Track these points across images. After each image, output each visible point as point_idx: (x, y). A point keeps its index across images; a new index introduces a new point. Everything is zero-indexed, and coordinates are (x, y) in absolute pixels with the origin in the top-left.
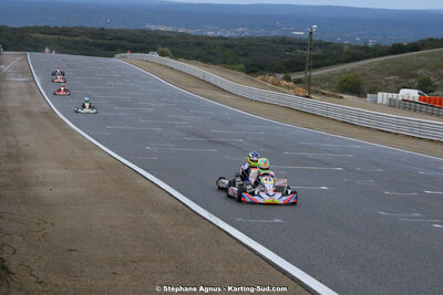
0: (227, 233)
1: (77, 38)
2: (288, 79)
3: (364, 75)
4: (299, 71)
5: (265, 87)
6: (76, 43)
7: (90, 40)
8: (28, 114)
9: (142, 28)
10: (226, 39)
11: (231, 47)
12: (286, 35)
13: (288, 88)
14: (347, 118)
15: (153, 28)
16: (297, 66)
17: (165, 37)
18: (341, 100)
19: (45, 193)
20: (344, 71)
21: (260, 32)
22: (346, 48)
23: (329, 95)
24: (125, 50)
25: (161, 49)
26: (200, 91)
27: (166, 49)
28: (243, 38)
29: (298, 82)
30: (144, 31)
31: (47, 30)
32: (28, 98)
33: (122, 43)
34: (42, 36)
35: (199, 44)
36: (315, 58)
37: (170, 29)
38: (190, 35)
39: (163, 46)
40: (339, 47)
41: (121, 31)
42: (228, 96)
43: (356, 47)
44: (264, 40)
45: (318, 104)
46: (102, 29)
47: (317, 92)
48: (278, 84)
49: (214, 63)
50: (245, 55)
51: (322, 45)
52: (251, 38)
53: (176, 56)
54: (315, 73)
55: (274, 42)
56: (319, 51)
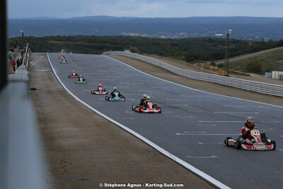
0: (182, 166)
1: (78, 43)
2: (214, 65)
3: (262, 60)
4: (220, 59)
5: (200, 70)
6: (77, 46)
7: (86, 44)
8: (49, 92)
9: (119, 34)
10: (172, 40)
11: (176, 45)
12: (212, 36)
13: (214, 70)
14: (253, 89)
15: (126, 34)
16: (219, 56)
17: (134, 40)
18: (248, 77)
19: (64, 143)
20: (249, 58)
21: (195, 35)
22: (250, 44)
23: (241, 74)
24: (108, 49)
25: (132, 48)
26: (157, 74)
27: (135, 48)
28: (184, 39)
29: (220, 66)
30: (121, 37)
31: (58, 38)
32: (49, 82)
33: (106, 45)
34: (55, 42)
35: (156, 44)
36: (231, 50)
37: (137, 35)
38: (150, 38)
39: (133, 46)
40: (245, 43)
41: (105, 37)
42: (176, 77)
43: (257, 43)
44: (197, 39)
45: (233, 80)
46: (94, 36)
47: (233, 73)
48: (208, 68)
49: (166, 56)
50: (186, 50)
51: (235, 42)
52: (189, 39)
53: (142, 52)
54: (231, 60)
55: (204, 41)
56: (233, 46)
